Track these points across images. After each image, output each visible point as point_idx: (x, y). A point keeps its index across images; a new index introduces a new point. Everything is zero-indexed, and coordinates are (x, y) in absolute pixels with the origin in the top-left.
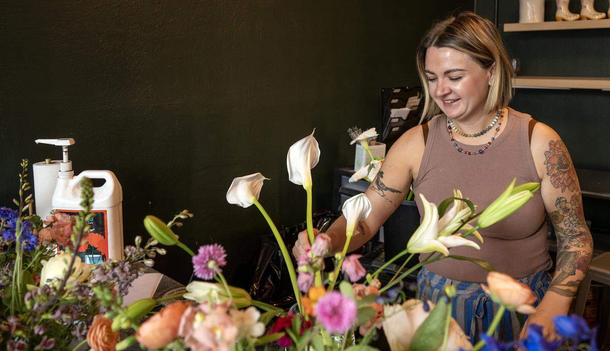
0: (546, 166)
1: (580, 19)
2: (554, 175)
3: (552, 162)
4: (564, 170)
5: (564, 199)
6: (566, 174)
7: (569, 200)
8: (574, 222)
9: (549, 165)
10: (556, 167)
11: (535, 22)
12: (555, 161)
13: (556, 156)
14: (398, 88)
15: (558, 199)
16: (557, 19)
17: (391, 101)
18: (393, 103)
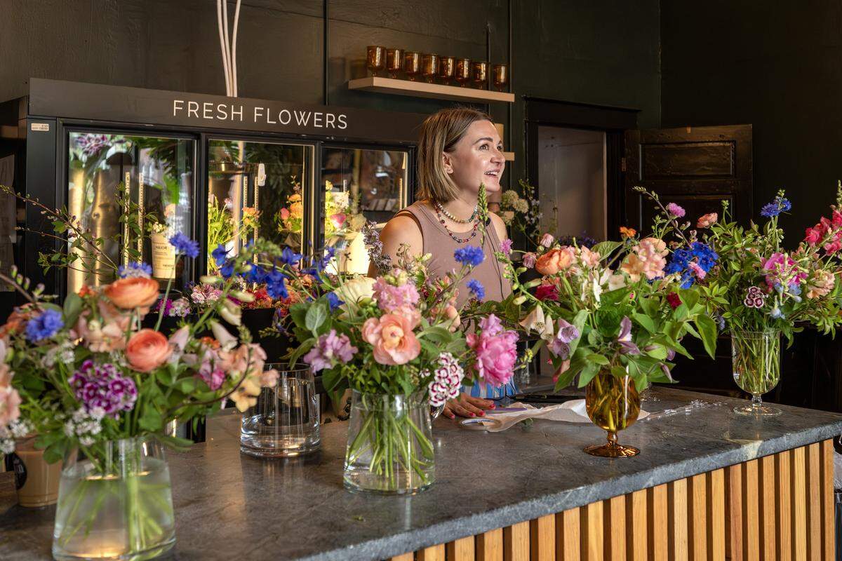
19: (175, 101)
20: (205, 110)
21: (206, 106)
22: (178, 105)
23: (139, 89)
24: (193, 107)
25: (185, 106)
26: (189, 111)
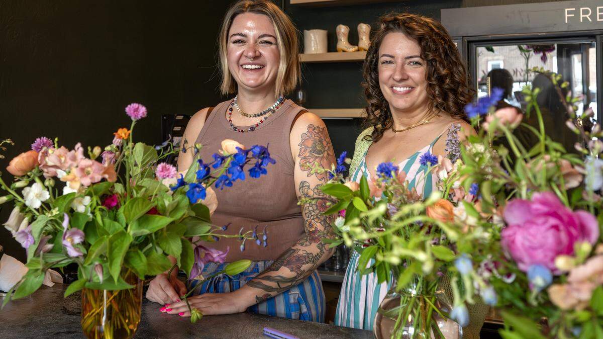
0: (300, 147)
1: (358, 50)
2: (305, 158)
3: (307, 144)
4: (317, 155)
5: (307, 184)
6: (317, 160)
7: (312, 187)
8: (313, 214)
9: (303, 146)
10: (309, 150)
11: (318, 53)
12: (310, 143)
13: (311, 139)
14: (182, 115)
15: (301, 182)
16: (338, 50)
17: (173, 128)
18: (175, 131)
19: (566, 10)
20: (598, 14)
21: (599, 9)
22: (569, 12)
23: (531, 4)
24: (586, 12)
25: (577, 13)
26: (582, 16)
